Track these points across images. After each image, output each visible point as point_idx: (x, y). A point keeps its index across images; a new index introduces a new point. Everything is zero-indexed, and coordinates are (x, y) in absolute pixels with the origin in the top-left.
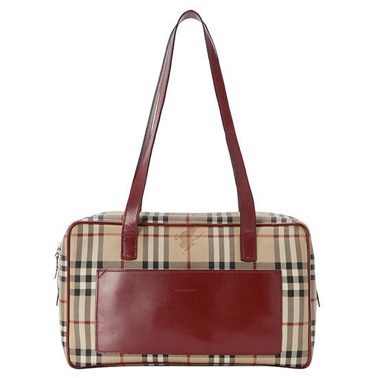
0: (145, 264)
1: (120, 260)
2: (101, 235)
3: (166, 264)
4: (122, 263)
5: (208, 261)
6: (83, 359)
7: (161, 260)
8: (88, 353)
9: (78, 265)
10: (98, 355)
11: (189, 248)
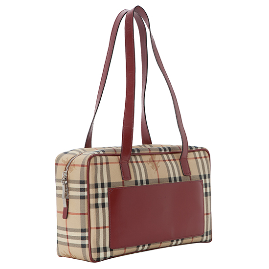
0: (136, 182)
1: (121, 181)
2: (107, 163)
3: (147, 181)
4: (123, 182)
5: (168, 177)
6: (102, 255)
7: (144, 179)
8: (105, 250)
9: (96, 186)
10: (111, 250)
11: (157, 169)
